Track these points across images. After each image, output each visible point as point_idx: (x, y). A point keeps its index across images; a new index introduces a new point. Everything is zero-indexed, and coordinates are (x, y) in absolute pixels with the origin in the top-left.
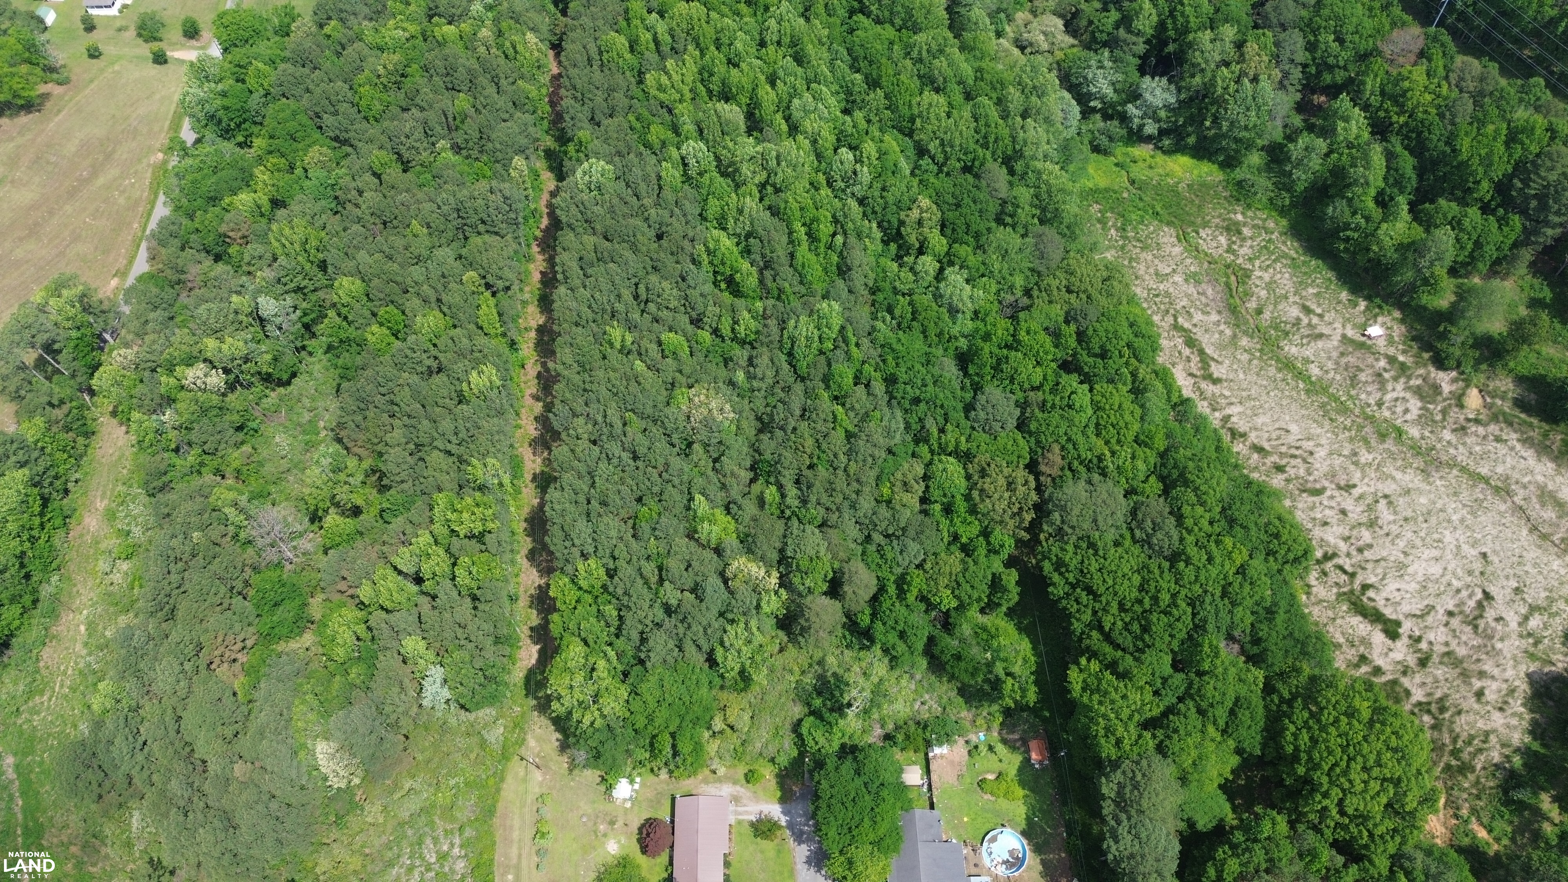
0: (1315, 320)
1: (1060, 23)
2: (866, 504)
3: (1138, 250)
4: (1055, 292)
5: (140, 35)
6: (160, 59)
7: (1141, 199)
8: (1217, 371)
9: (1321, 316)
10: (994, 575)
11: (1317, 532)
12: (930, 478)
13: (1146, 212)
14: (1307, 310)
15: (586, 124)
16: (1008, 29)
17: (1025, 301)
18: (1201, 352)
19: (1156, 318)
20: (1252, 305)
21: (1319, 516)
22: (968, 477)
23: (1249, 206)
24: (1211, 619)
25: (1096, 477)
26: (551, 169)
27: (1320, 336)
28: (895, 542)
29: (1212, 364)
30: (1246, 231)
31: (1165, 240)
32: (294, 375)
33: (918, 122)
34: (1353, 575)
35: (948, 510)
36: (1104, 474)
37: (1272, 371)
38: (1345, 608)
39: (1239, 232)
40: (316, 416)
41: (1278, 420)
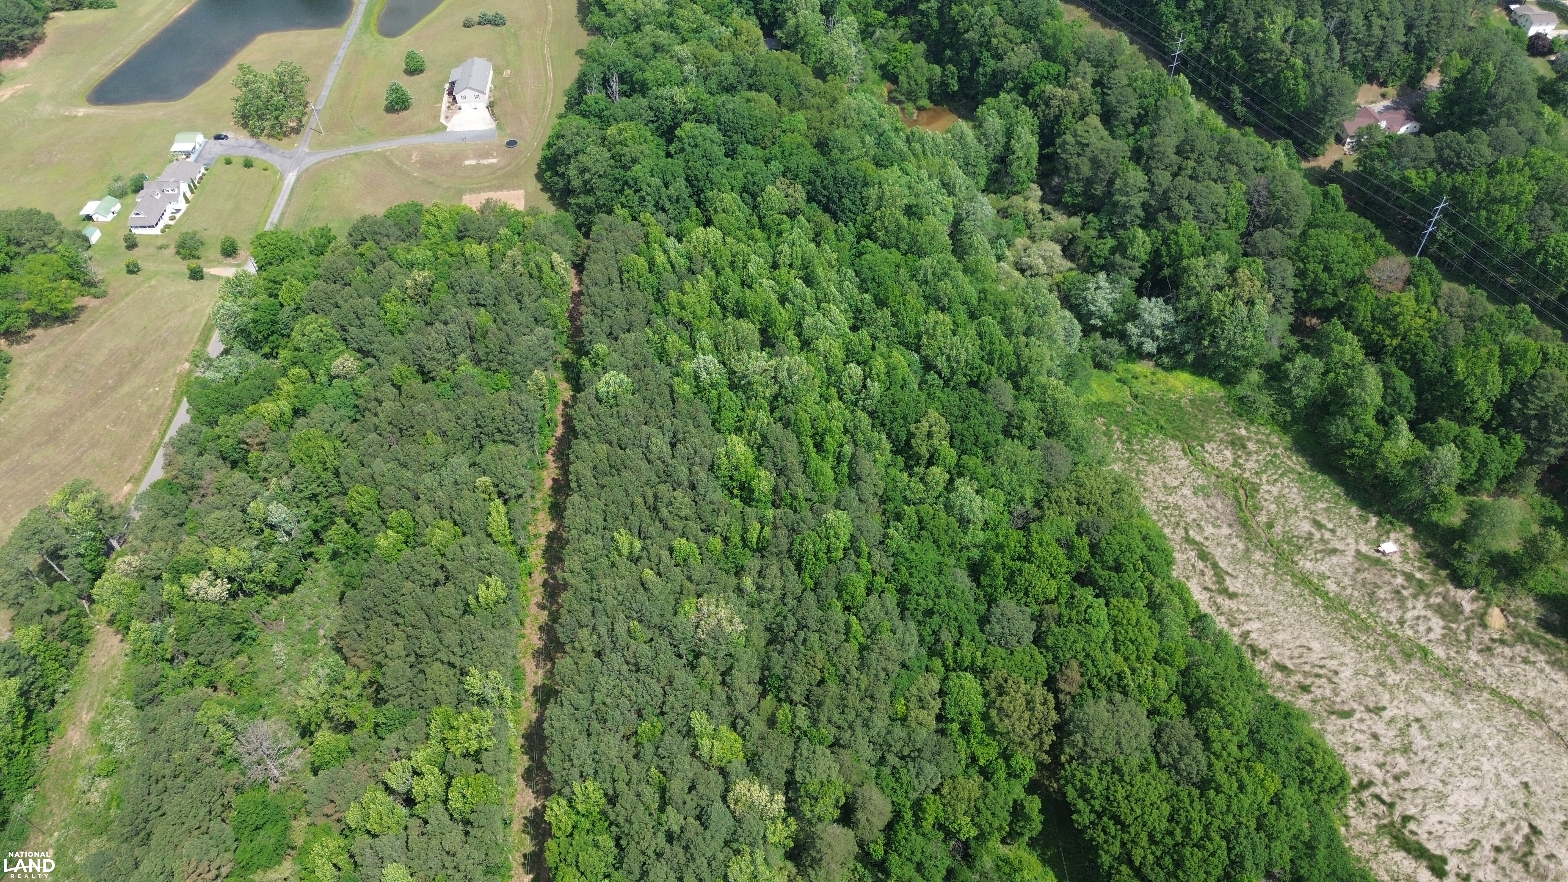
0: (1327, 535)
1: (1058, 248)
2: (880, 722)
3: (1144, 463)
4: (1066, 504)
5: (179, 253)
6: (196, 275)
7: (1144, 413)
8: (1233, 585)
9: (1333, 531)
10: (1015, 801)
11: (1350, 758)
12: (946, 694)
13: (1150, 425)
14: (1319, 525)
15: (603, 338)
16: (1008, 253)
17: (1036, 512)
18: (1215, 566)
19: (1167, 531)
20: (1263, 519)
21: (1350, 740)
22: (986, 694)
23: (1252, 422)
24: (1248, 855)
25: (1118, 697)
26: (568, 380)
27: (1334, 551)
28: (911, 764)
29: (1227, 578)
30: (1251, 446)
31: (1171, 453)
32: (298, 582)
33: (924, 338)
34: (1391, 806)
35: (965, 729)
36: (1125, 693)
37: (1288, 586)
38: (1386, 842)
39: (1244, 447)
40: (317, 624)
41: (1298, 637)
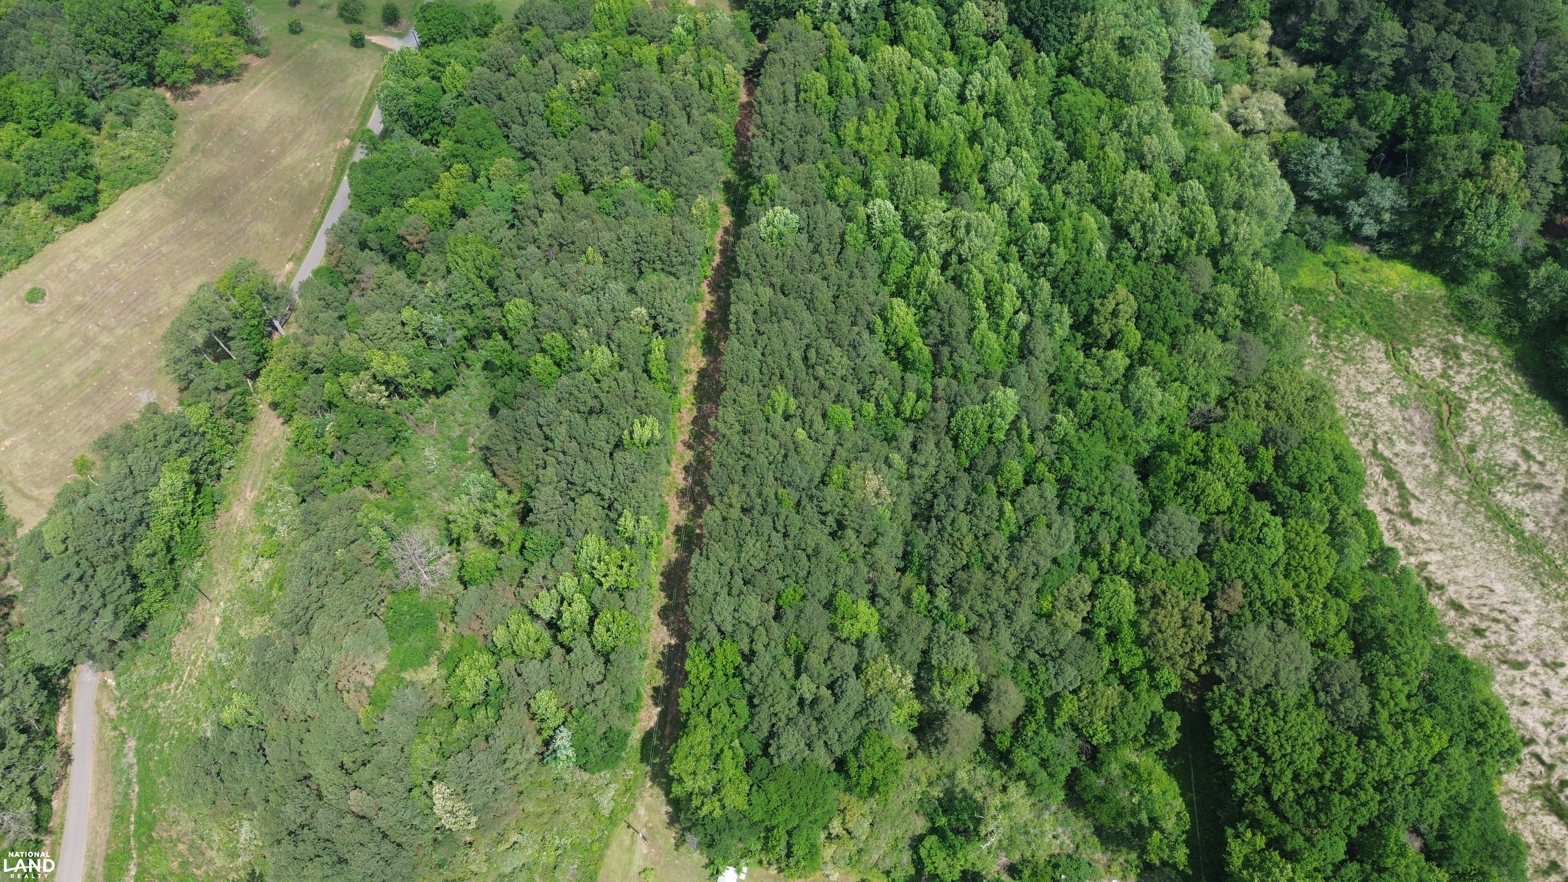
0: (1535, 468)
1: (1281, 101)
2: (1024, 616)
3: (1339, 362)
4: (1253, 408)
5: (341, 15)
6: (358, 42)
7: (1349, 305)
8: (1417, 510)
9: (1542, 464)
10: (1153, 713)
11: (1514, 712)
12: (1097, 597)
13: (1352, 319)
14: (1527, 455)
15: (775, 168)
16: (1223, 102)
17: (1219, 411)
18: (1401, 486)
19: (1353, 440)
20: (1465, 440)
21: (1518, 693)
22: (1138, 602)
23: (1472, 329)
24: (1401, 812)
25: (1281, 625)
27: (1539, 487)
28: (1050, 664)
29: (1412, 501)
30: (1466, 357)
31: (1371, 354)
32: (449, 387)
33: (1120, 199)
34: (1551, 768)
35: (1112, 636)
36: (1289, 621)
37: (1480, 519)
38: (1538, 803)
39: (1457, 357)
40: (467, 431)
41: (1482, 576)
